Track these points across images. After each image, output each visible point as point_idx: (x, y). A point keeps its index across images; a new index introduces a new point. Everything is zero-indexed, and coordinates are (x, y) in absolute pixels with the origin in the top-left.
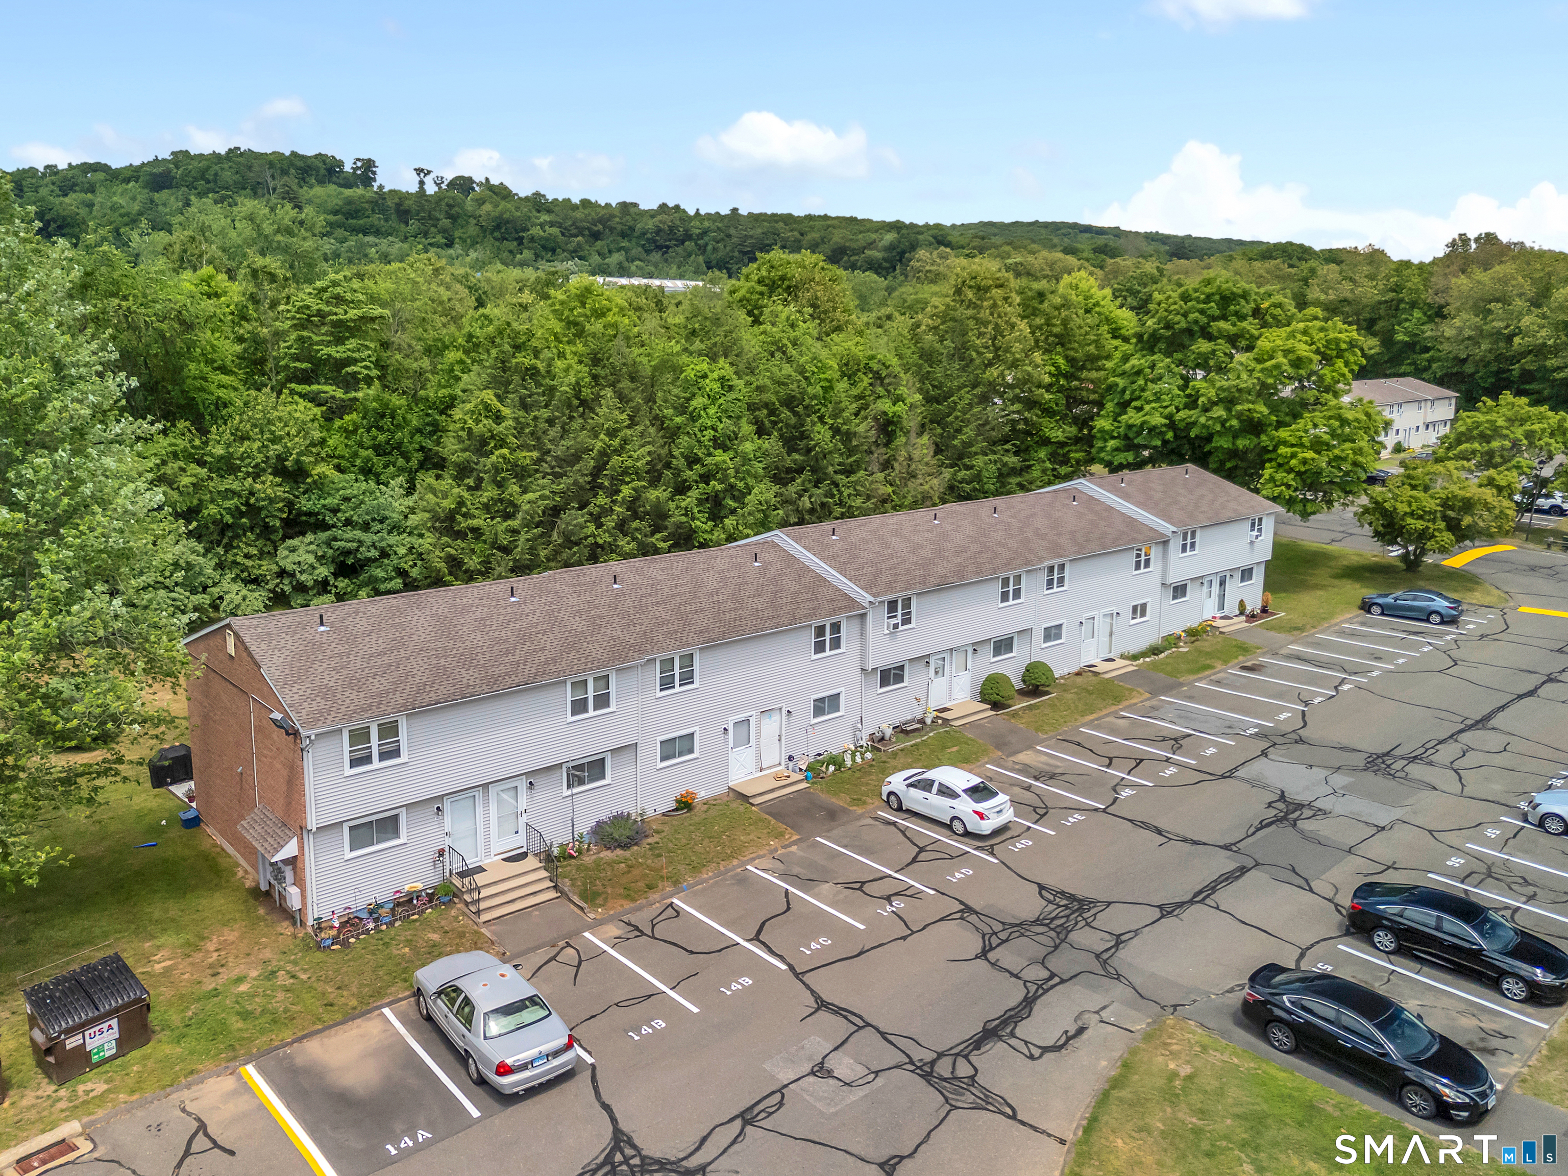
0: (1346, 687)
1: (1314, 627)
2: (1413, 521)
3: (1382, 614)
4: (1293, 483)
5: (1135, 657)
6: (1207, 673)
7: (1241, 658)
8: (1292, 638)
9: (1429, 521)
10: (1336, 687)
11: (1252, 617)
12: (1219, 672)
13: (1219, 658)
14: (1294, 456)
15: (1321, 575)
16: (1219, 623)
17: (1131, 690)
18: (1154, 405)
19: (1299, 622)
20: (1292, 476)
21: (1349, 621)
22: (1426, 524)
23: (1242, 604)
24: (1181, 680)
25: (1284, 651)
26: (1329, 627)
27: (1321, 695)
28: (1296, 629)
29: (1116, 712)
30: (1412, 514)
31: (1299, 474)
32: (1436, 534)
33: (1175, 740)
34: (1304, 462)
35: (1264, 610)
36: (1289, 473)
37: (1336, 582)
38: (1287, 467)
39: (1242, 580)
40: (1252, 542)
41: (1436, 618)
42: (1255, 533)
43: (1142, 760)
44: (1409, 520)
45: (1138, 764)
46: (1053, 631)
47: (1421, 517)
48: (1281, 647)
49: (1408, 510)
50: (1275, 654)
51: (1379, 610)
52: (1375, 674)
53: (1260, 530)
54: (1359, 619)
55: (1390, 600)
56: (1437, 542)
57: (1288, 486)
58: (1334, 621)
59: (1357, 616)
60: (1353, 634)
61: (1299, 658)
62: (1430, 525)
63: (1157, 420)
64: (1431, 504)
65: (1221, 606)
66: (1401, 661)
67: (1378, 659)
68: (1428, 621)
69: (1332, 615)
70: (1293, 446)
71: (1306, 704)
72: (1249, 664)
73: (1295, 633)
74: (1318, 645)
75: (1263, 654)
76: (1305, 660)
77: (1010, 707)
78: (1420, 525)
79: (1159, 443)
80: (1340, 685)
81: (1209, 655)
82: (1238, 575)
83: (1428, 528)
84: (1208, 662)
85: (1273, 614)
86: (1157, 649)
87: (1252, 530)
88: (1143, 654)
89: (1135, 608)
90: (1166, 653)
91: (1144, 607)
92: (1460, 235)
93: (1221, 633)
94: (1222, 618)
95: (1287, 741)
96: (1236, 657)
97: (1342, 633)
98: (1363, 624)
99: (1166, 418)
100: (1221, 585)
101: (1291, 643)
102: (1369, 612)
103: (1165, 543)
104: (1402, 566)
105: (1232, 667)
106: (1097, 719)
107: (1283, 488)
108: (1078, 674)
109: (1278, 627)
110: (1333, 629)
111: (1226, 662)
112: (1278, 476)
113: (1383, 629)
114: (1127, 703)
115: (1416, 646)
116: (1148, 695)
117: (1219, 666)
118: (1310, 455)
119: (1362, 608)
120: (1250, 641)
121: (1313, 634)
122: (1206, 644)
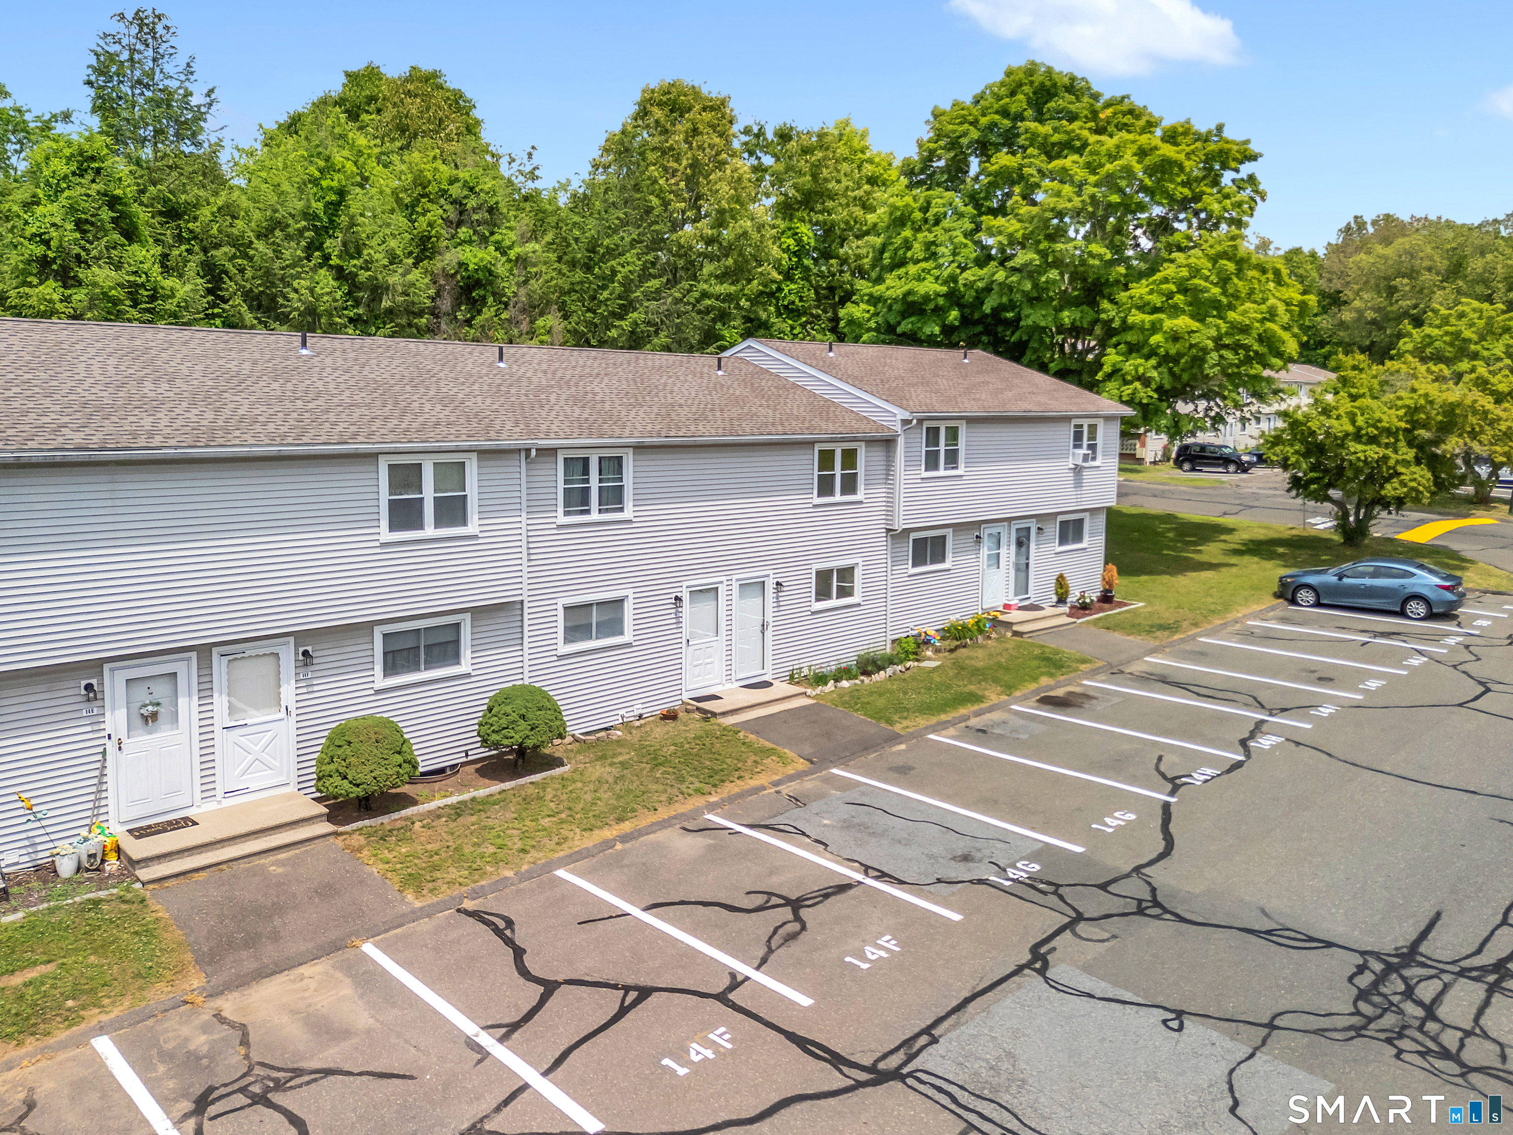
0: (1266, 742)
1: (1196, 625)
2: (1360, 447)
3: (1318, 604)
4: (1154, 374)
5: (820, 679)
6: (962, 711)
7: (1045, 681)
8: (1153, 643)
9: (1387, 446)
10: (1243, 743)
11: (1083, 608)
12: (990, 710)
13: (996, 681)
14: (1155, 328)
15: (1211, 551)
16: (1014, 616)
17: (767, 752)
18: (923, 265)
19: (1168, 616)
20: (1153, 362)
21: (1259, 615)
22: (1382, 452)
23: (1061, 582)
24: (898, 728)
25: (1136, 668)
26: (1224, 626)
27: (1210, 760)
28: (1162, 627)
29: (695, 814)
30: (1358, 437)
31: (1166, 359)
32: (1400, 469)
33: (796, 905)
34: (1175, 337)
35: (1106, 598)
36: (1147, 358)
37: (1234, 560)
38: (1146, 350)
39: (1063, 540)
40: (1077, 470)
41: (1417, 608)
42: (1084, 451)
43: (645, 992)
44: (1354, 446)
45: (623, 1011)
46: (595, 617)
47: (1373, 440)
48: (1129, 661)
49: (1350, 429)
50: (1116, 672)
51: (1311, 597)
52: (1326, 711)
53: (1092, 447)
54: (1278, 613)
55: (1330, 578)
56: (1403, 484)
57: (1146, 381)
58: (1230, 617)
59: (1273, 608)
60: (1269, 638)
61: (1165, 680)
62: (1389, 452)
63: (930, 287)
64: (1392, 418)
65: (1022, 587)
66: (1373, 684)
67: (1324, 680)
68: (1402, 614)
69: (1227, 607)
70: (1155, 310)
71: (1175, 785)
72: (1060, 692)
73: (1159, 634)
74: (1201, 655)
75: (1093, 674)
76: (1177, 685)
77: (414, 802)
78: (1373, 452)
79: (937, 330)
80: (1252, 735)
81: (979, 674)
82: (1053, 530)
83: (1386, 458)
84: (972, 688)
85: (1121, 604)
86: (874, 662)
87: (1079, 446)
88: (843, 673)
89: (824, 577)
90: (889, 671)
91: (846, 573)
92: (1356, 217)
93: (1016, 634)
94: (1021, 608)
95: (1114, 905)
96: (1035, 679)
97: (1249, 635)
98: (1284, 620)
99: (945, 283)
100: (1020, 544)
101: (1152, 652)
102: (1293, 601)
103: (888, 443)
104: (1337, 538)
105: (1020, 700)
106: (625, 838)
107: (1137, 384)
108: (670, 716)
109: (1132, 627)
110: (1230, 629)
111: (1009, 688)
112: (1128, 367)
113: (1322, 627)
114: (731, 788)
115: (1395, 658)
116: (801, 765)
117: (993, 696)
118: (1183, 322)
119: (1278, 595)
120: (1068, 648)
121: (1193, 638)
122: (980, 653)
